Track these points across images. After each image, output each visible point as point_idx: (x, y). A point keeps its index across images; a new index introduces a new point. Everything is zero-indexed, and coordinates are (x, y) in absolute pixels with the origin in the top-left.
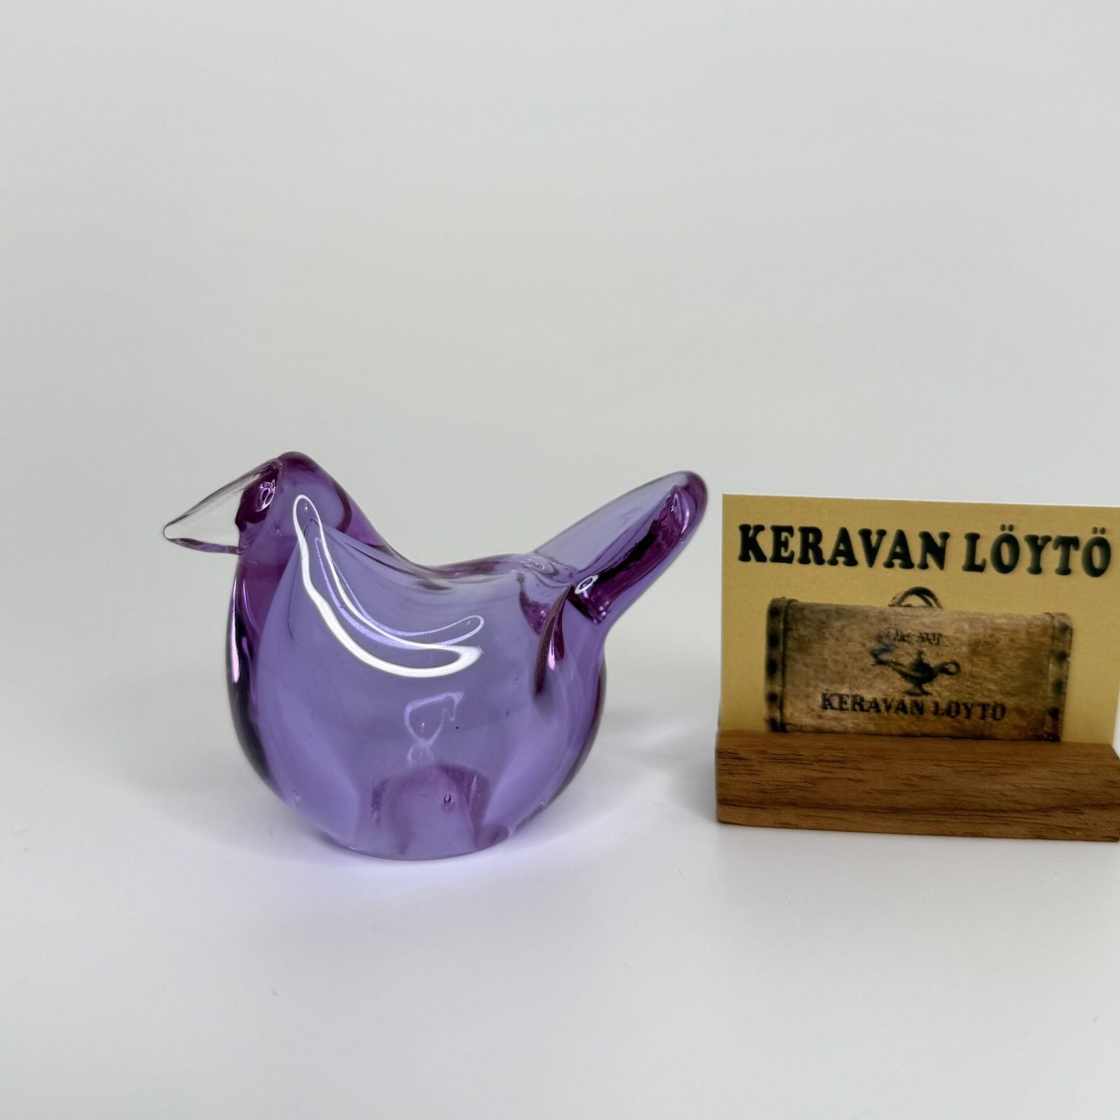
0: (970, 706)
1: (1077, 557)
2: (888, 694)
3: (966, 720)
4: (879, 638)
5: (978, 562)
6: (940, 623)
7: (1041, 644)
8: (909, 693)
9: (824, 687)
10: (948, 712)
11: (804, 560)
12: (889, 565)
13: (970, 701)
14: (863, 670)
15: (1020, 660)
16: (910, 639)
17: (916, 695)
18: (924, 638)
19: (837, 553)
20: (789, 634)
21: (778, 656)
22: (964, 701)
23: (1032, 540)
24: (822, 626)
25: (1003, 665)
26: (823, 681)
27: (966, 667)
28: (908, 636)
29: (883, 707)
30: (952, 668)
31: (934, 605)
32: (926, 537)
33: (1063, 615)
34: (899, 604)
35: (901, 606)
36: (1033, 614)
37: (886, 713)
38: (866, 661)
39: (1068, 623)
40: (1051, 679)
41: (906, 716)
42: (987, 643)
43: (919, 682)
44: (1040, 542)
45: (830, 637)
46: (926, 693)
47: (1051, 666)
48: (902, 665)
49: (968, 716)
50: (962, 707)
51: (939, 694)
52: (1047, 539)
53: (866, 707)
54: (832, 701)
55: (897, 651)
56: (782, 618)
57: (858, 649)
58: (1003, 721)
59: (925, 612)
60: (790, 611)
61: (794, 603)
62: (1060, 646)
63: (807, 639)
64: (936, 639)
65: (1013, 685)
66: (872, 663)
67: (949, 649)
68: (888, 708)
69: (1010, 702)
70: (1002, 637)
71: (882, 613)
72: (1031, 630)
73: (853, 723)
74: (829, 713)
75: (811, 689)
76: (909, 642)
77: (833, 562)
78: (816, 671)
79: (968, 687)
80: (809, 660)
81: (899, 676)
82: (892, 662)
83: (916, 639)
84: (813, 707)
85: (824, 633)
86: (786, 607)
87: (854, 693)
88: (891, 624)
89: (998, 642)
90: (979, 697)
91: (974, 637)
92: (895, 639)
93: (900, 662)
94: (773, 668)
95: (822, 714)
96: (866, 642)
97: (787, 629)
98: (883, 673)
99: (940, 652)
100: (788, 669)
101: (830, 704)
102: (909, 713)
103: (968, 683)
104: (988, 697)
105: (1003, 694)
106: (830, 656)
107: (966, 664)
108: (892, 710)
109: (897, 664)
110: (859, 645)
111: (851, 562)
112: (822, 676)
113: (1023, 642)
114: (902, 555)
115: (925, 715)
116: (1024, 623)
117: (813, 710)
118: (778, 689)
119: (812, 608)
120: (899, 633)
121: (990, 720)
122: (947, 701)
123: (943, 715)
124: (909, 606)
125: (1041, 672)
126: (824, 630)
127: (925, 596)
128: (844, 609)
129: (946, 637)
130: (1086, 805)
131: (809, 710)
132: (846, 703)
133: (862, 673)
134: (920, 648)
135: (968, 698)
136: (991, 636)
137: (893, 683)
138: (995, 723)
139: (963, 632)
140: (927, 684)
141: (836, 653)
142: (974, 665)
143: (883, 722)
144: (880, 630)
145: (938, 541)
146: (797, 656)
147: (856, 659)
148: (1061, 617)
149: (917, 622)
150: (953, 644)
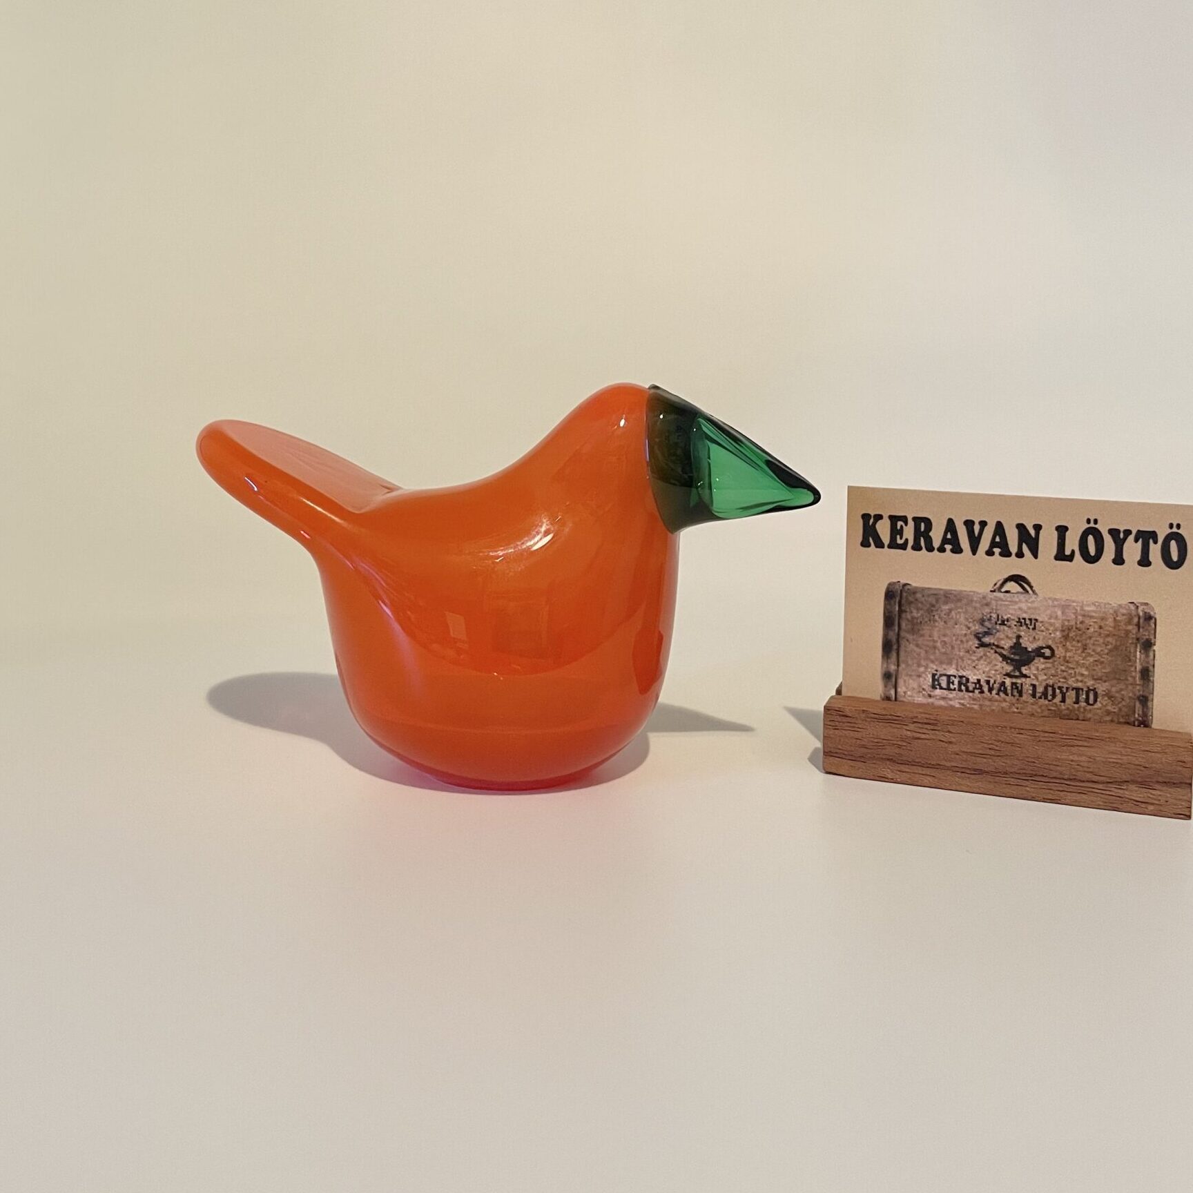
0: (1065, 691)
1: (1155, 550)
2: (991, 676)
3: (1062, 704)
4: (982, 622)
5: (1068, 552)
6: (1035, 608)
7: (1127, 632)
8: (1008, 675)
9: (933, 667)
10: (1045, 694)
11: (917, 547)
12: (990, 553)
13: (1065, 686)
14: (968, 652)
15: (1109, 647)
16: (1009, 623)
17: (1016, 677)
18: (1021, 622)
19: (945, 541)
20: (904, 615)
21: (893, 638)
22: (1060, 684)
23: (1114, 533)
24: (931, 609)
25: (1094, 651)
26: (933, 662)
27: (1059, 652)
28: (1008, 620)
29: (986, 689)
30: (1047, 652)
31: (1030, 592)
32: (1021, 527)
33: (1146, 604)
34: (999, 589)
35: (1001, 592)
36: (1119, 603)
37: (989, 694)
38: (971, 643)
39: (1152, 613)
40: (1139, 667)
41: (1008, 698)
42: (1077, 628)
43: (1018, 665)
44: (1122, 535)
45: (939, 620)
46: (1025, 676)
47: (1138, 653)
48: (1003, 648)
49: (1063, 700)
50: (1058, 691)
51: (1037, 678)
52: (1128, 532)
53: (971, 689)
54: (941, 682)
55: (998, 633)
56: (897, 601)
57: (964, 632)
58: (1095, 706)
59: (1022, 597)
60: (904, 594)
61: (909, 587)
62: (1144, 634)
63: (919, 621)
64: (1033, 623)
65: (1104, 671)
66: (977, 645)
67: (1044, 633)
68: (990, 690)
69: (1101, 688)
70: (1092, 624)
71: (984, 598)
72: (1118, 618)
73: (960, 703)
74: (938, 692)
75: (922, 669)
76: (1009, 627)
77: (941, 549)
78: (926, 652)
79: (1064, 671)
80: (920, 641)
81: (1001, 659)
82: (994, 644)
83: (1015, 623)
84: (924, 687)
85: (934, 616)
86: (901, 591)
87: (960, 675)
88: (993, 609)
89: (1088, 629)
90: (1073, 681)
91: (1066, 623)
92: (996, 623)
93: (1002, 646)
94: (889, 647)
95: (932, 693)
96: (971, 625)
97: (901, 611)
98: (985, 655)
99: (1037, 638)
100: (902, 648)
101: (939, 685)
102: (1010, 695)
103: (1063, 668)
104: (1081, 681)
105: (1096, 680)
106: (939, 638)
107: (1060, 649)
108: (994, 692)
109: (998, 646)
110: (964, 628)
111: (957, 550)
112: (932, 657)
113: (1111, 629)
114: (1000, 545)
115: (1025, 697)
116: (1111, 611)
117: (923, 689)
118: (893, 668)
119: (923, 589)
120: (1000, 617)
121: (1083, 704)
122: (1044, 684)
123: (1040, 698)
124: (1007, 592)
125: (1128, 659)
126: (935, 613)
127: (1022, 583)
128: (951, 594)
129: (1042, 622)
130: (1158, 782)
131: (921, 690)
132: (953, 684)
133: (967, 654)
134: (1019, 633)
135: (1063, 682)
136: (1082, 622)
137: (996, 665)
138: (1089, 707)
139: (1056, 618)
140: (1026, 667)
141: (945, 635)
142: (1067, 650)
143: (987, 703)
144: (983, 614)
145: (1032, 532)
146: (910, 637)
147: (962, 641)
148: (1145, 607)
149: (1016, 607)
150: (1047, 629)
